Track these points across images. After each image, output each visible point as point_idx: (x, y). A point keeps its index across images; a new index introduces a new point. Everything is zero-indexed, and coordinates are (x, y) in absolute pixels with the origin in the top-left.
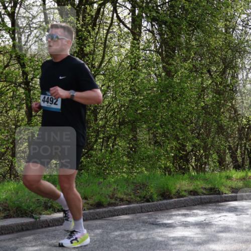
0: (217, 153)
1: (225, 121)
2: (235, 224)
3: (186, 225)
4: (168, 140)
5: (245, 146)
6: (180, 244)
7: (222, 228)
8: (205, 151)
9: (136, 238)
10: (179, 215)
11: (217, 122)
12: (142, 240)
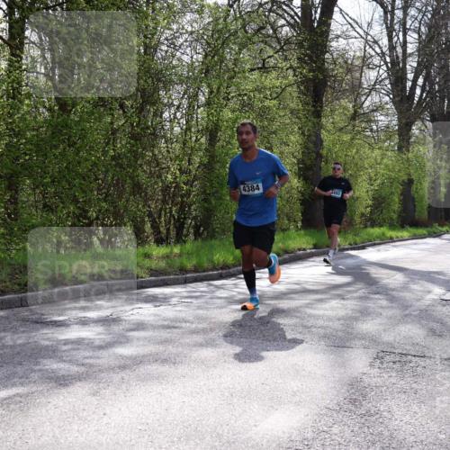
0: (132, 221)
1: (143, 178)
2: (152, 318)
3: (84, 322)
4: (63, 203)
5: (171, 212)
6: (74, 349)
7: (134, 324)
8: (115, 219)
9: (11, 343)
10: (75, 308)
11: (132, 178)
12: (20, 345)
